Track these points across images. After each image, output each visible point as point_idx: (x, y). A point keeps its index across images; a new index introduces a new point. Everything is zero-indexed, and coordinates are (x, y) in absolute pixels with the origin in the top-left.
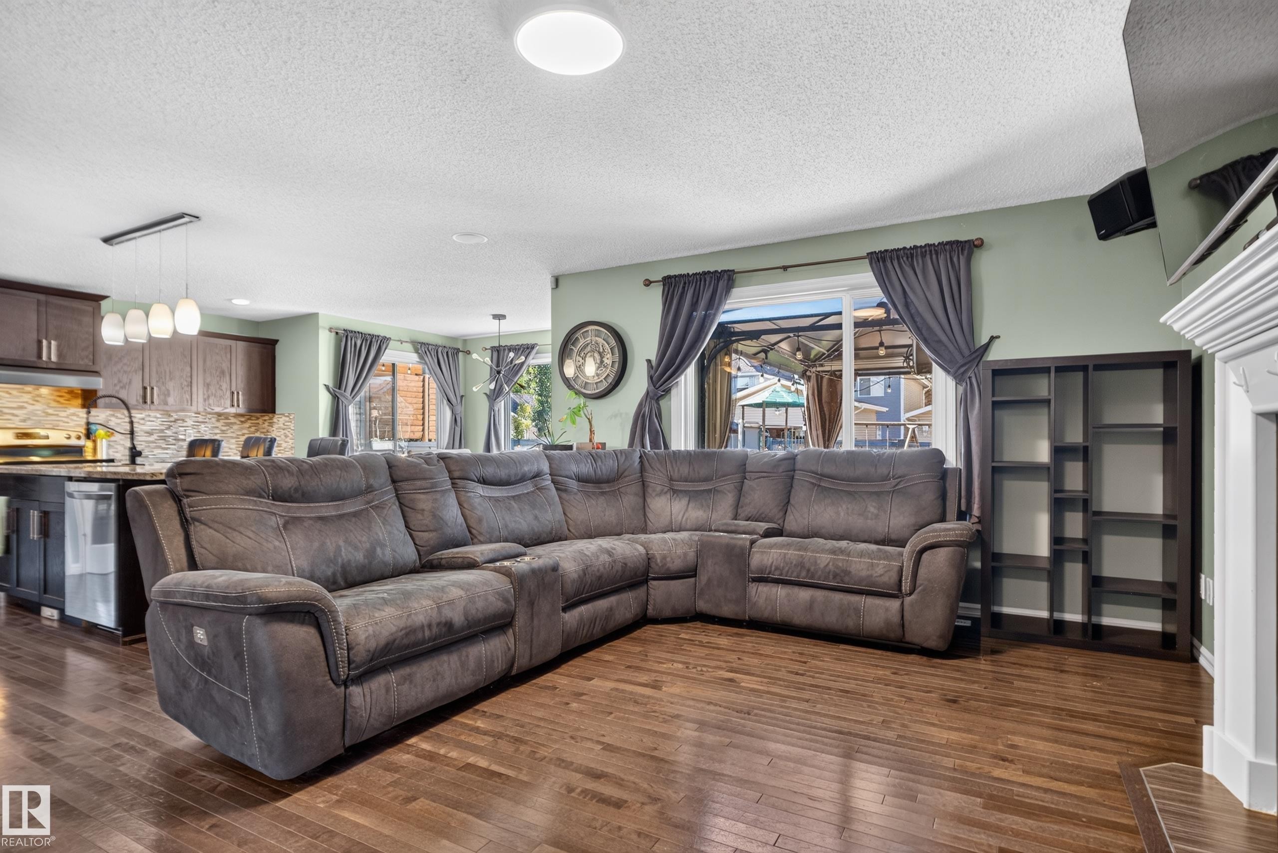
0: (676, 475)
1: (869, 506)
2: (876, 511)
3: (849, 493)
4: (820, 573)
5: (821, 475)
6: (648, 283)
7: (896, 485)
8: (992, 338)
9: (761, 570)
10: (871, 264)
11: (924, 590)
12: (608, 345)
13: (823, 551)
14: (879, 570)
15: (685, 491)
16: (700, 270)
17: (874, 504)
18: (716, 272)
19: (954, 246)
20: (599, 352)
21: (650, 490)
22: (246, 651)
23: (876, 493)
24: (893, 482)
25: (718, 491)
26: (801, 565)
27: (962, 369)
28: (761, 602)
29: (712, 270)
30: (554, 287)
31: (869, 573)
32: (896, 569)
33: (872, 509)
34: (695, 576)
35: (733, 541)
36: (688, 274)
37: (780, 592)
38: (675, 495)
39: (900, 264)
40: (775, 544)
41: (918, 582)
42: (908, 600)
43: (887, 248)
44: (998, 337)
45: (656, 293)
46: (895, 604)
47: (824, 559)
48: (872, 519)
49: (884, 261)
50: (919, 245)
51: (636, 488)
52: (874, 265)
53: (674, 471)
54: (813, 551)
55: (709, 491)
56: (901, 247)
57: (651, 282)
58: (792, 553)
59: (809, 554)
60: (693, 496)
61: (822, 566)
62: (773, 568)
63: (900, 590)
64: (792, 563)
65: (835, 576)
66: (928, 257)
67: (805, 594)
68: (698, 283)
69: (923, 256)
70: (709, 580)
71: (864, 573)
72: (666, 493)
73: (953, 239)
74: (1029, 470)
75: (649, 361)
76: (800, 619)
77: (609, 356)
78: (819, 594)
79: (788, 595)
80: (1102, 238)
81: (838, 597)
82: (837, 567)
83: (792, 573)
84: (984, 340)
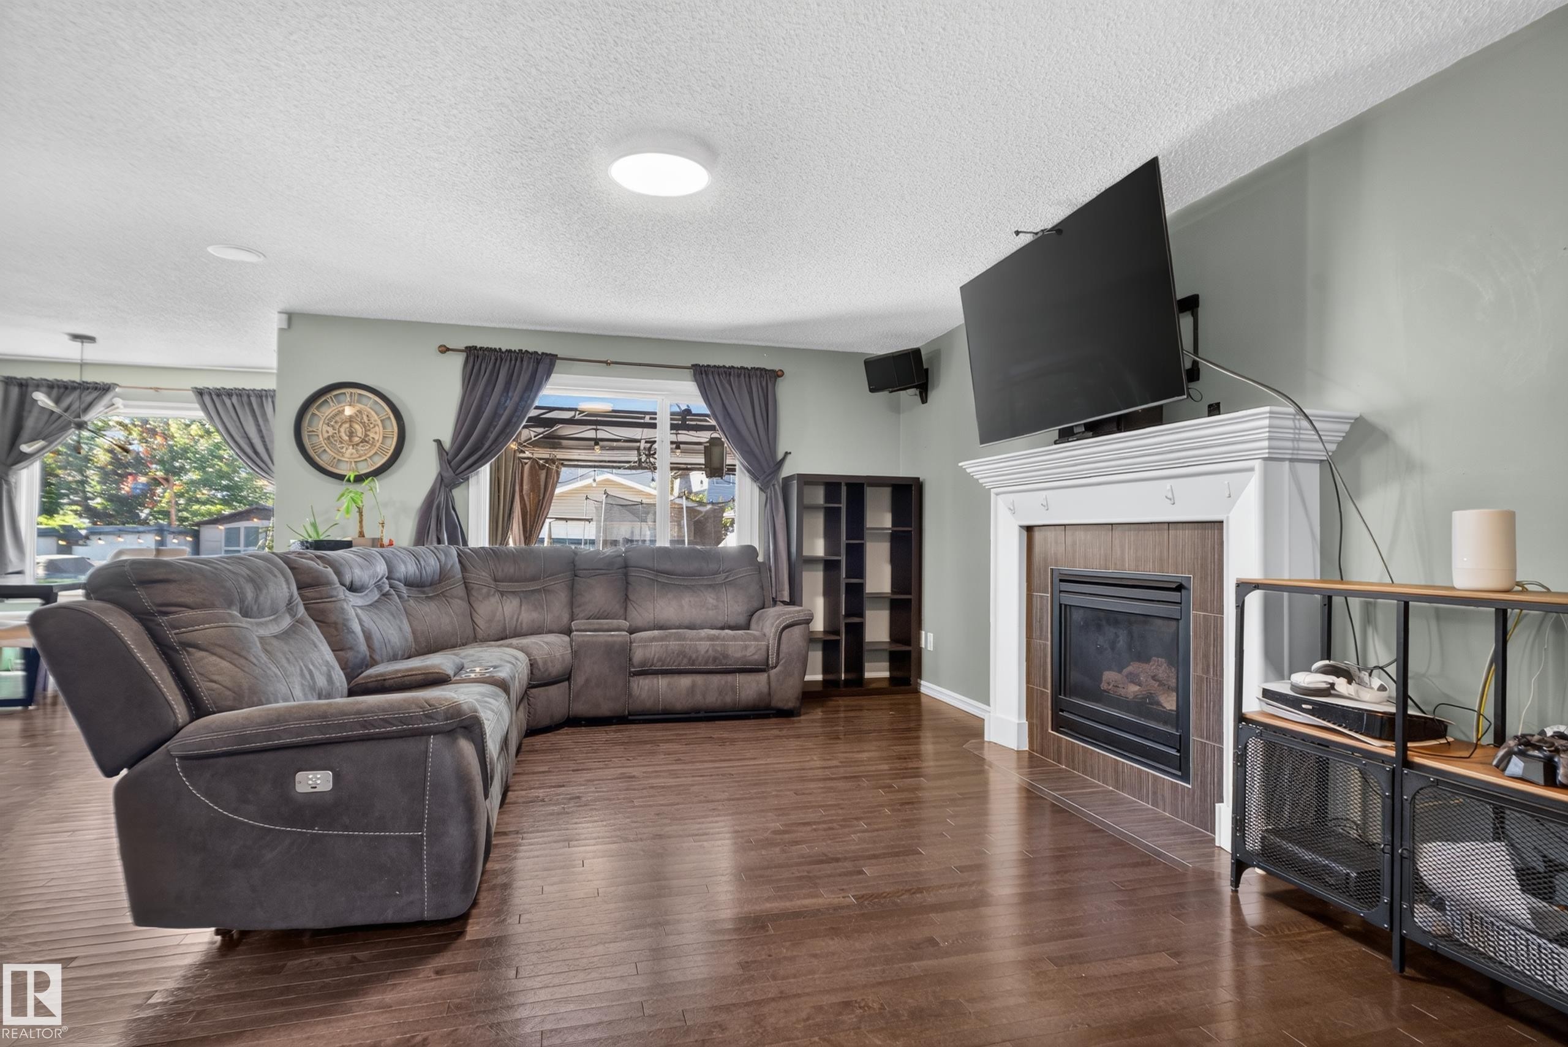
0: (500, 574)
1: (708, 598)
2: (714, 602)
3: (687, 587)
4: (700, 659)
5: (658, 571)
6: (444, 350)
7: (727, 578)
8: (787, 454)
9: (643, 663)
10: (695, 375)
11: (785, 662)
12: (378, 415)
13: (701, 639)
14: (752, 650)
15: (513, 592)
16: (515, 347)
17: (712, 596)
18: (536, 353)
19: (764, 373)
20: (363, 423)
21: (474, 593)
22: (430, 772)
23: (710, 586)
24: (724, 575)
25: (549, 591)
26: (682, 653)
27: (768, 478)
28: (644, 695)
29: (531, 350)
30: (285, 326)
31: (744, 653)
32: (765, 648)
33: (711, 601)
34: (569, 679)
35: (610, 639)
36: (500, 349)
37: (662, 682)
38: (504, 597)
39: (721, 381)
40: (654, 638)
41: (781, 657)
42: (773, 672)
43: (709, 364)
44: (790, 453)
45: (456, 364)
46: (763, 677)
47: (704, 646)
48: (712, 610)
49: (707, 375)
50: (736, 366)
51: (460, 591)
52: (697, 376)
53: (498, 571)
54: (691, 640)
55: (538, 591)
56: (721, 365)
57: (448, 350)
58: (673, 645)
59: (688, 642)
60: (525, 596)
61: (703, 652)
62: (655, 659)
63: (768, 665)
64: (673, 653)
65: (715, 659)
66: (742, 376)
67: (685, 681)
68: (513, 362)
69: (739, 376)
70: (587, 681)
71: (739, 655)
72: (494, 595)
73: (762, 366)
74: (812, 561)
75: (439, 442)
76: (681, 703)
77: (379, 429)
78: (699, 679)
79: (669, 684)
80: (872, 390)
81: (716, 679)
82: (716, 651)
83: (673, 663)
84: (780, 456)
